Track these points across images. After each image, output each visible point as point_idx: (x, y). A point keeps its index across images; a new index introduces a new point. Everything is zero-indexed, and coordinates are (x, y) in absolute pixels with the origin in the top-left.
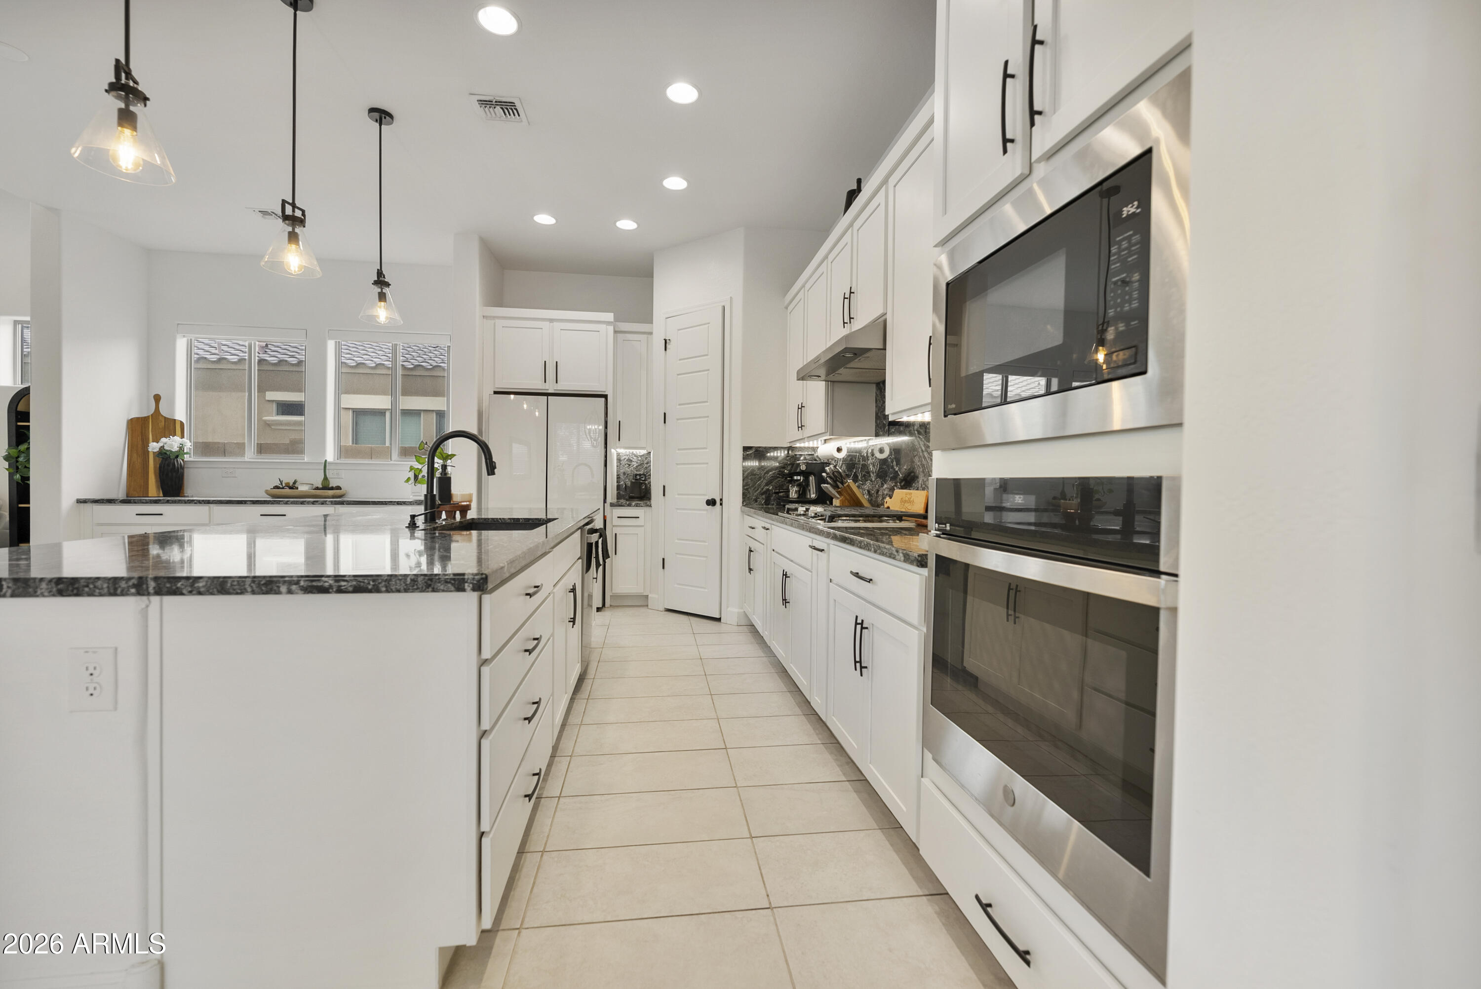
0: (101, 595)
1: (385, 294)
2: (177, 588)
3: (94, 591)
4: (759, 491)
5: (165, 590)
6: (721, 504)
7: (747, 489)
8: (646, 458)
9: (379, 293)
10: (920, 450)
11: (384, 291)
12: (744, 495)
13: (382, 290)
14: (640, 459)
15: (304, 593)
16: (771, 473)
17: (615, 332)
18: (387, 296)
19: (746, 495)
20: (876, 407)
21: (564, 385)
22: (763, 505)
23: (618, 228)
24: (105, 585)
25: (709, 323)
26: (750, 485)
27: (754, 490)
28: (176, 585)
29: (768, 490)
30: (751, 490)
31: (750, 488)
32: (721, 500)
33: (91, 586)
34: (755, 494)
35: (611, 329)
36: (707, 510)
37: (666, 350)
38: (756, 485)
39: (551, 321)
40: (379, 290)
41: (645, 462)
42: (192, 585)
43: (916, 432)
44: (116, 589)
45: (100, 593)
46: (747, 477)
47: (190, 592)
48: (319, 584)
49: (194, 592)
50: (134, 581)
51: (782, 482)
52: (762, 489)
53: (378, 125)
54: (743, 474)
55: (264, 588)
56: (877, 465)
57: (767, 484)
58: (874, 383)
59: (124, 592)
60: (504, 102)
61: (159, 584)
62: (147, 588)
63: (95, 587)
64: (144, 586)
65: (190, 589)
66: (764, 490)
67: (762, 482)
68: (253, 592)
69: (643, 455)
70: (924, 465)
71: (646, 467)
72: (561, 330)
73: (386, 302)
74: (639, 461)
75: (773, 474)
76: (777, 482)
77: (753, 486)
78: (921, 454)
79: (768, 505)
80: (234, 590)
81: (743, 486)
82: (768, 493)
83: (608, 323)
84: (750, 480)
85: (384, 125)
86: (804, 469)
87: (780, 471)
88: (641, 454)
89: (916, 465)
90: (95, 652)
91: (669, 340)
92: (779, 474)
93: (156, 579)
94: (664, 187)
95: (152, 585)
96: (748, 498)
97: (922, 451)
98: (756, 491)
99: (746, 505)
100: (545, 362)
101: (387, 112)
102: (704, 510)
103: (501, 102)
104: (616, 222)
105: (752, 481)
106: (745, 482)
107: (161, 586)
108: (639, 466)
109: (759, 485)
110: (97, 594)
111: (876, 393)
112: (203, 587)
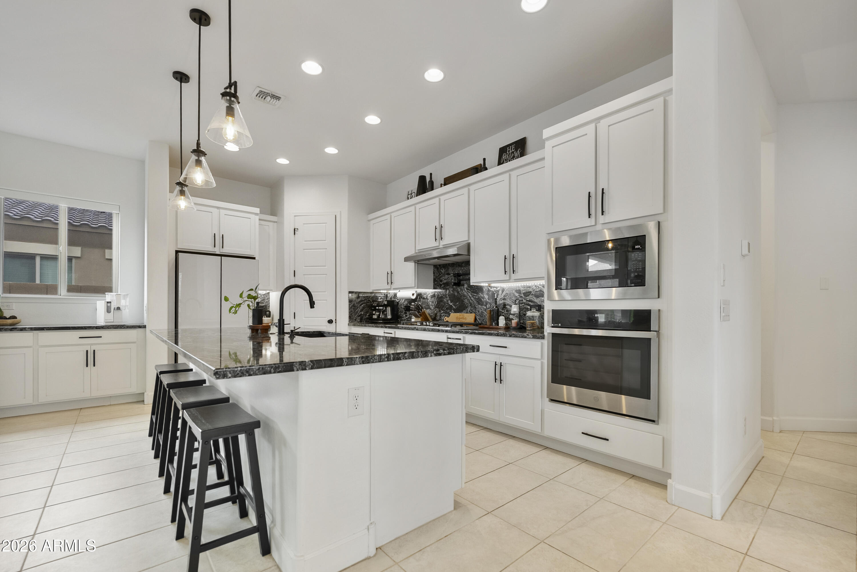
0: (376, 362)
1: (184, 191)
2: (400, 357)
3: (374, 361)
4: (357, 315)
5: (396, 358)
6: (336, 322)
7: (351, 314)
8: (267, 296)
9: (180, 190)
10: (468, 297)
11: (184, 189)
12: (350, 317)
13: (182, 189)
14: (263, 296)
15: (435, 356)
16: (362, 305)
17: (260, 220)
18: (185, 192)
19: (351, 317)
20: (434, 276)
21: (226, 250)
22: (359, 322)
23: (278, 163)
24: (378, 358)
25: (326, 223)
26: (353, 312)
27: (355, 314)
28: (399, 356)
29: (361, 314)
30: (353, 314)
31: (353, 313)
32: (336, 320)
33: (373, 359)
34: (355, 316)
35: (257, 218)
36: (326, 326)
37: (294, 234)
38: (356, 312)
39: (218, 208)
40: (181, 189)
41: (266, 298)
42: (404, 356)
43: (465, 289)
44: (381, 359)
45: (376, 361)
46: (351, 307)
47: (403, 358)
48: (439, 352)
49: (404, 358)
50: (387, 355)
51: (368, 310)
52: (359, 314)
53: (179, 83)
54: (349, 306)
55: (424, 355)
56: (436, 302)
57: (361, 311)
58: (432, 265)
59: (383, 360)
60: (276, 96)
61: (394, 356)
62: (391, 358)
63: (374, 359)
64: (390, 357)
65: (403, 357)
66: (360, 314)
67: (359, 310)
68: (421, 357)
69: (265, 294)
70: (471, 303)
71: (267, 302)
72: (225, 215)
73: (185, 196)
74: (262, 298)
75: (364, 306)
76: (365, 310)
77: (354, 312)
78: (469, 298)
79: (361, 322)
80: (416, 356)
81: (349, 313)
82: (361, 316)
83: (256, 214)
84: (353, 309)
85: (183, 83)
86: (386, 304)
87: (366, 304)
88: (263, 294)
89: (466, 303)
90: (358, 389)
91: (297, 229)
92: (366, 306)
93: (393, 354)
94: (325, 152)
95: (392, 356)
96: (352, 318)
97: (470, 297)
98: (356, 315)
99: (351, 322)
100: (215, 234)
101: (185, 74)
102: (325, 326)
103: (275, 96)
104: (276, 159)
105: (354, 309)
106: (350, 310)
107: (395, 357)
108: (262, 301)
109: (357, 312)
110: (375, 362)
111: (434, 270)
112: (407, 356)
